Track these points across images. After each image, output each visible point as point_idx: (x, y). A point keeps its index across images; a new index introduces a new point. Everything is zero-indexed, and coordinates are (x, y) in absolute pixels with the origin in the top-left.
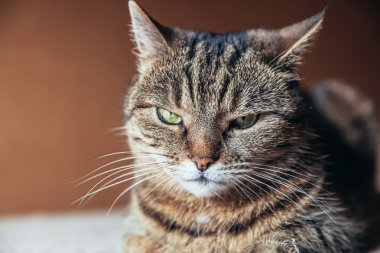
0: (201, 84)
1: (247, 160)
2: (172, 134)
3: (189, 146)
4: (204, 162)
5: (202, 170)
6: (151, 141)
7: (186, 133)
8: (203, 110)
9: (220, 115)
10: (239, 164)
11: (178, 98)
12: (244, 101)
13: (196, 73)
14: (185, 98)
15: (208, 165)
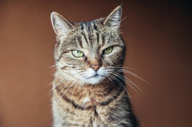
0: (89, 37)
1: (112, 66)
2: (80, 61)
3: (89, 63)
4: (97, 67)
5: (96, 71)
6: (72, 66)
7: (86, 59)
8: (92, 47)
9: (99, 48)
10: (110, 67)
11: (81, 44)
12: (107, 41)
13: (87, 34)
14: (84, 43)
15: (99, 68)
